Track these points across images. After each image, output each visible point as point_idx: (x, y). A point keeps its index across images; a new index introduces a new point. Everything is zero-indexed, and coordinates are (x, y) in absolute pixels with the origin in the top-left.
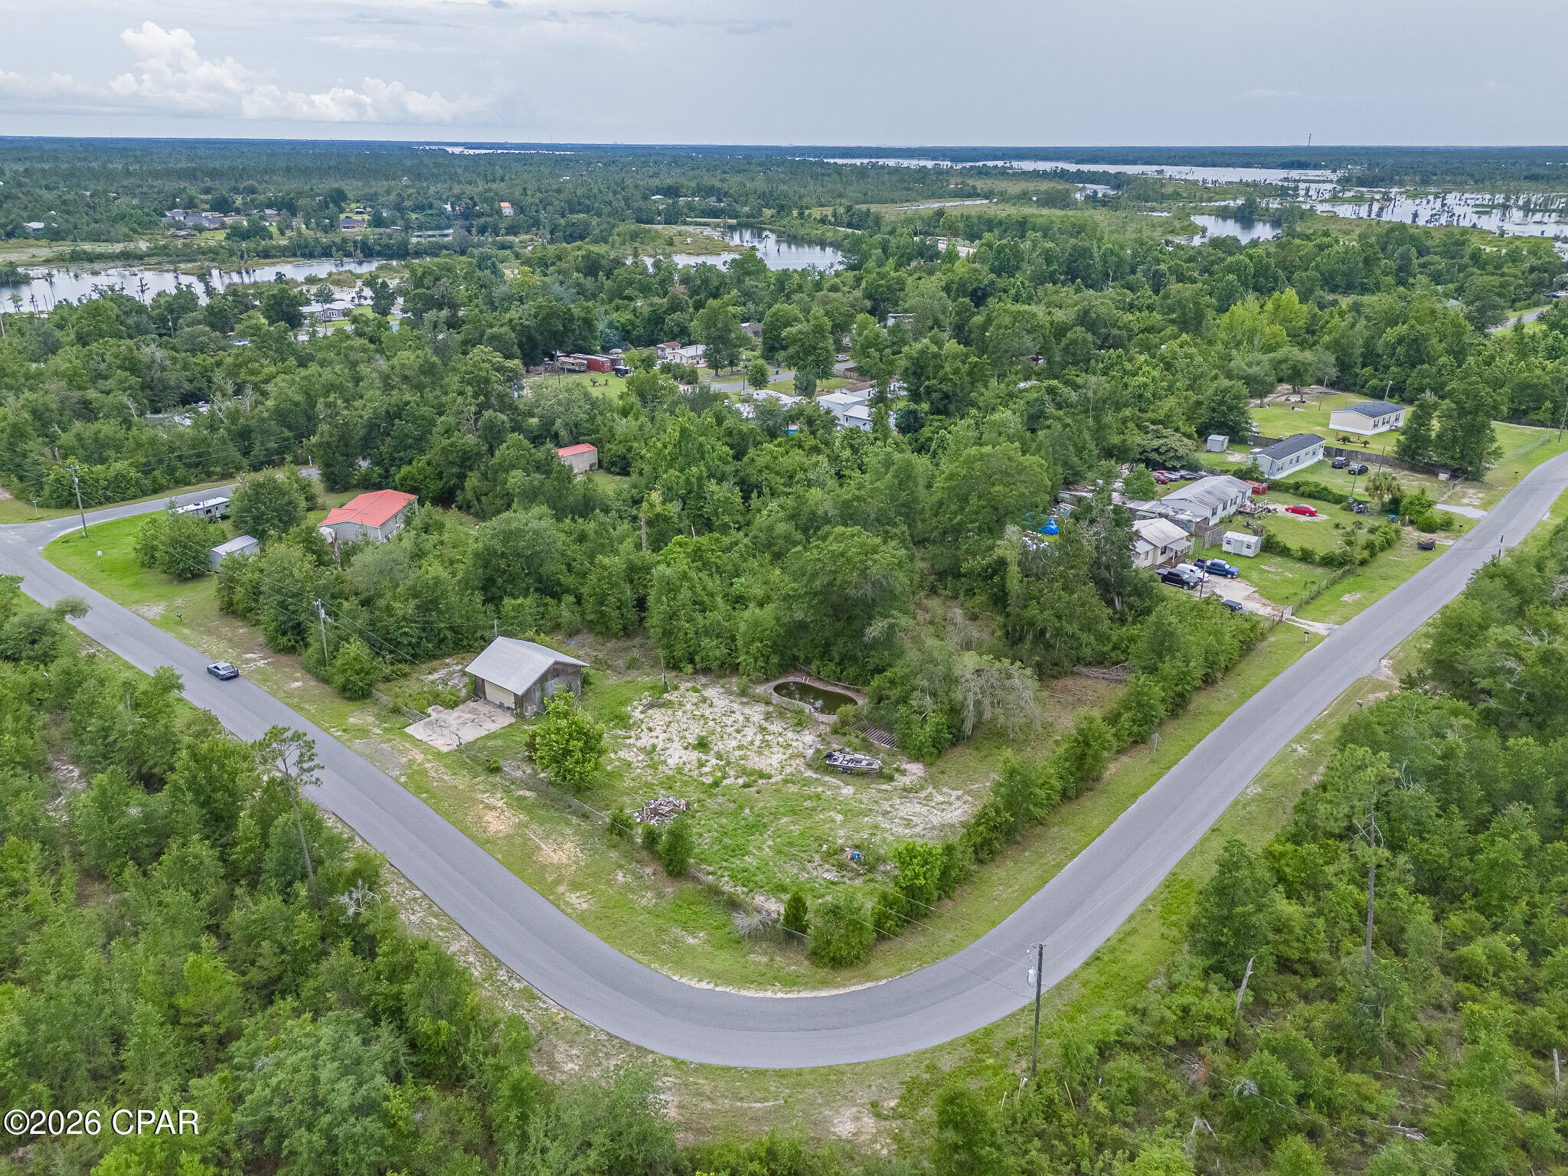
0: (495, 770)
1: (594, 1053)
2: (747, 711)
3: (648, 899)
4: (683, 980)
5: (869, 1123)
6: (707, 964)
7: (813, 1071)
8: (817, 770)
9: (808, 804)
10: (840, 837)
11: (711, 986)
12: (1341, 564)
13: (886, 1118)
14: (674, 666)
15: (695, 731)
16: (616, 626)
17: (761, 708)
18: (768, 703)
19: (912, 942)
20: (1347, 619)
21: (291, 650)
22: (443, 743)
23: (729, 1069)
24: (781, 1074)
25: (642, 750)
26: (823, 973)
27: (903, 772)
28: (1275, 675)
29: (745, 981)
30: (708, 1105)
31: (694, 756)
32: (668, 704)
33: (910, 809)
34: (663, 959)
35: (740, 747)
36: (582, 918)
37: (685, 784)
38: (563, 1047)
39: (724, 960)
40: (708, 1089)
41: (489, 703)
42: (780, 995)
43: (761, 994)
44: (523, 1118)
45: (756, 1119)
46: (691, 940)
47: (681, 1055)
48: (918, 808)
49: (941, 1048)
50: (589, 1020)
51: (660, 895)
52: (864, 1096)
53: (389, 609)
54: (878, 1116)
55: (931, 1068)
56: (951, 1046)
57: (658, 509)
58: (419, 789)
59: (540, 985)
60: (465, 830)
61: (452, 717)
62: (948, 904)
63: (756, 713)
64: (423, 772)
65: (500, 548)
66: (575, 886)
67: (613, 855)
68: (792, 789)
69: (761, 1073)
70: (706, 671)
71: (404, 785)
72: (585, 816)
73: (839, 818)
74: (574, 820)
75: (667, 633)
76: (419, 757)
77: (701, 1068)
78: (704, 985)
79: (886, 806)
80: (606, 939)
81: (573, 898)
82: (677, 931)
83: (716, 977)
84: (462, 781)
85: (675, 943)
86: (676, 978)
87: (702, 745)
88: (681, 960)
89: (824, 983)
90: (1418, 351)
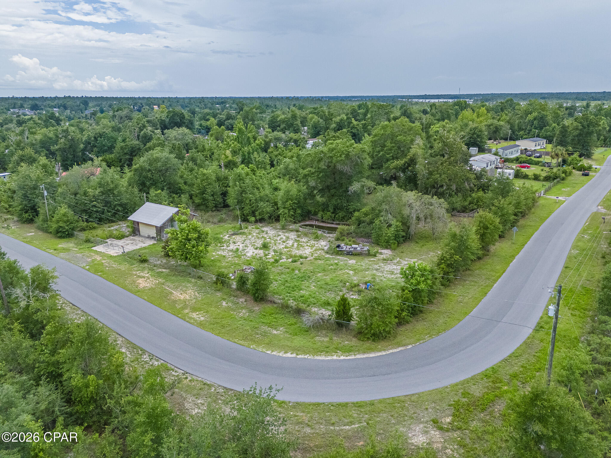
0: (144, 261)
1: (215, 401)
2: (287, 234)
3: (244, 313)
4: (274, 353)
5: (435, 434)
6: (289, 344)
7: (381, 401)
8: (332, 254)
9: (331, 267)
10: (355, 280)
11: (294, 355)
13: (448, 430)
14: (245, 220)
15: (259, 243)
17: (294, 233)
18: (298, 231)
19: (419, 326)
20: (570, 195)
21: (31, 221)
22: (114, 252)
23: (319, 404)
24: (358, 405)
25: (232, 251)
26: (367, 344)
27: (381, 253)
28: (552, 212)
29: (318, 351)
30: (308, 430)
31: (261, 252)
32: (243, 233)
33: (390, 267)
34: (259, 343)
35: (286, 247)
36: (201, 325)
38: (191, 399)
39: (299, 341)
40: (306, 419)
41: (142, 236)
42: (342, 358)
43: (329, 358)
45: (347, 438)
46: (275, 332)
49: (467, 381)
50: (209, 379)
51: (251, 311)
54: (441, 429)
55: (465, 394)
56: (474, 379)
57: (230, 158)
58: (96, 272)
59: (173, 362)
60: (125, 287)
61: (121, 242)
62: (432, 308)
63: (292, 235)
64: (100, 264)
65: (148, 167)
66: (194, 309)
67: (219, 294)
68: (320, 262)
69: (345, 405)
70: (261, 220)
71: (88, 270)
72: (200, 278)
73: (351, 272)
74: (193, 280)
75: (240, 202)
76: (98, 258)
77: (297, 405)
78: (289, 355)
79: (376, 267)
80: (218, 334)
81: (194, 315)
82: (265, 328)
83: (297, 350)
84: (124, 267)
85: (265, 334)
86: (269, 352)
87: (265, 246)
88: (271, 343)
89: (370, 350)
90: (543, 122)
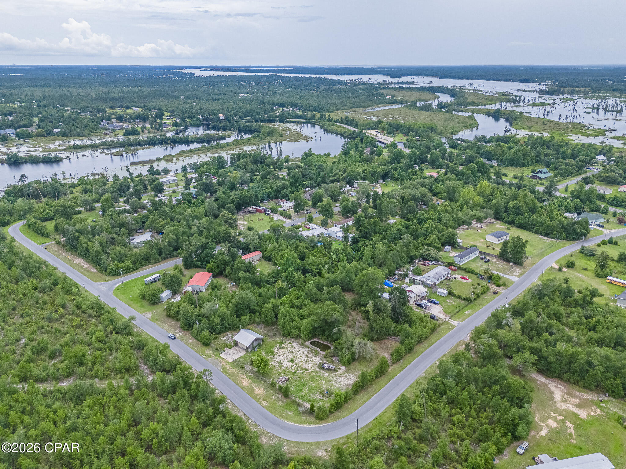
0: (243, 368)
1: (270, 438)
2: (303, 350)
3: (280, 403)
4: (288, 422)
5: (325, 453)
6: (293, 419)
7: (314, 442)
8: (320, 368)
9: (317, 378)
10: (324, 387)
11: (294, 424)
12: (468, 301)
13: (328, 452)
14: (285, 335)
15: (291, 356)
16: (270, 323)
17: (307, 349)
18: (309, 348)
19: (338, 414)
20: (464, 320)
21: (187, 330)
22: (230, 360)
23: (297, 442)
24: (308, 443)
25: (277, 362)
26: (318, 421)
27: (340, 369)
28: (439, 339)
29: (301, 423)
30: (293, 449)
31: (290, 364)
32: (283, 348)
33: (341, 380)
34: (284, 418)
35: (301, 362)
36: (266, 407)
37: (288, 372)
38: (264, 437)
39: (297, 418)
41: (239, 347)
43: (304, 426)
44: (259, 451)
45: (302, 452)
46: (289, 413)
47: (287, 439)
48: (343, 380)
49: (340, 438)
50: (269, 431)
51: (283, 402)
52: (324, 448)
53: (213, 321)
54: (326, 452)
55: (338, 442)
57: (281, 286)
58: (226, 373)
59: (258, 423)
60: (238, 385)
61: (231, 351)
62: (346, 405)
63: (305, 350)
64: (226, 368)
65: (240, 302)
66: (264, 400)
67: (272, 391)
68: (314, 374)
69: (304, 443)
70: (293, 338)
71: (222, 372)
72: (265, 381)
73: (324, 382)
74: (262, 382)
75: (283, 327)
76: (225, 364)
77: (292, 442)
78: (292, 424)
79: (335, 379)
80: (272, 412)
81: (263, 402)
82: (286, 411)
83: (295, 422)
84: (235, 371)
85: (286, 414)
86: (286, 422)
87: (292, 361)
88: (287, 418)
89: (318, 424)
90: (519, 210)
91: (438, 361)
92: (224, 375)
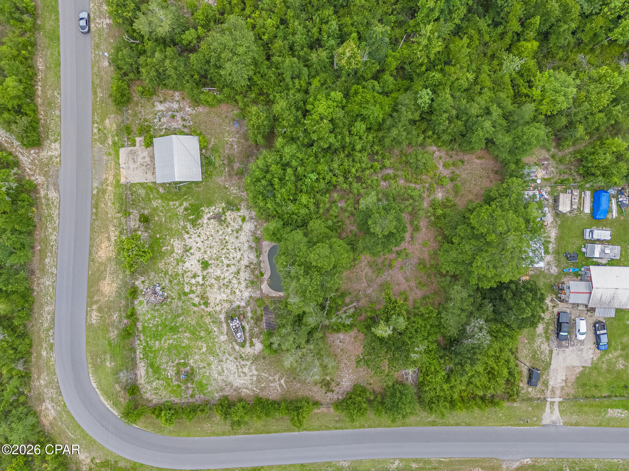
0: (127, 213)
1: (50, 383)
3: (114, 334)
4: (91, 378)
5: (89, 460)
6: (103, 378)
7: (91, 437)
8: (226, 317)
9: (202, 334)
11: (95, 387)
13: (93, 463)
15: (214, 251)
17: (253, 256)
18: (258, 257)
20: (577, 424)
22: (125, 176)
23: (74, 418)
24: (83, 430)
27: (252, 346)
29: (105, 393)
30: (60, 424)
31: (197, 268)
33: (231, 365)
34: (94, 365)
35: (218, 278)
36: (89, 327)
37: (179, 283)
40: (64, 419)
42: (108, 406)
43: (104, 402)
45: (66, 437)
46: (108, 364)
47: (67, 404)
48: (233, 368)
49: (125, 459)
51: (118, 336)
52: (94, 454)
55: (116, 462)
56: (128, 461)
58: (96, 204)
59: (56, 348)
60: (91, 246)
63: (249, 256)
64: (104, 192)
66: (98, 310)
67: (123, 303)
68: (208, 320)
69: (79, 427)
71: (93, 196)
73: (204, 349)
76: (111, 178)
77: (68, 412)
78: (94, 385)
79: (225, 357)
81: (94, 314)
82: (108, 356)
83: (100, 384)
84: (112, 211)
85: (104, 361)
86: (90, 375)
88: (98, 369)
91: (401, 460)
92: (89, 206)
